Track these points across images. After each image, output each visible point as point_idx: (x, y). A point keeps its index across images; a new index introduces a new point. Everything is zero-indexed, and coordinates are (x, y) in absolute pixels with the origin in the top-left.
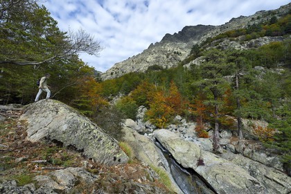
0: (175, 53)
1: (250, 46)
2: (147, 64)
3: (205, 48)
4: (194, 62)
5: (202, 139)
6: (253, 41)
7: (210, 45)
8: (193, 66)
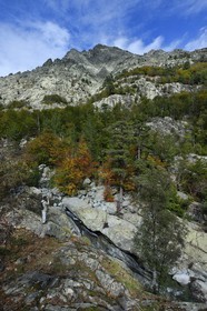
0: (83, 80)
1: (164, 90)
2: (43, 91)
3: (119, 83)
4: (106, 101)
5: (108, 204)
6: (167, 85)
7: (125, 81)
8: (105, 106)
